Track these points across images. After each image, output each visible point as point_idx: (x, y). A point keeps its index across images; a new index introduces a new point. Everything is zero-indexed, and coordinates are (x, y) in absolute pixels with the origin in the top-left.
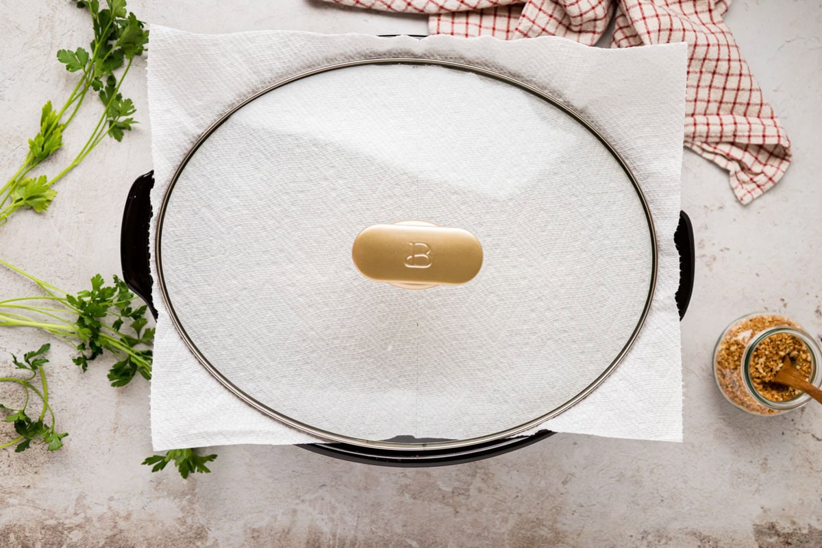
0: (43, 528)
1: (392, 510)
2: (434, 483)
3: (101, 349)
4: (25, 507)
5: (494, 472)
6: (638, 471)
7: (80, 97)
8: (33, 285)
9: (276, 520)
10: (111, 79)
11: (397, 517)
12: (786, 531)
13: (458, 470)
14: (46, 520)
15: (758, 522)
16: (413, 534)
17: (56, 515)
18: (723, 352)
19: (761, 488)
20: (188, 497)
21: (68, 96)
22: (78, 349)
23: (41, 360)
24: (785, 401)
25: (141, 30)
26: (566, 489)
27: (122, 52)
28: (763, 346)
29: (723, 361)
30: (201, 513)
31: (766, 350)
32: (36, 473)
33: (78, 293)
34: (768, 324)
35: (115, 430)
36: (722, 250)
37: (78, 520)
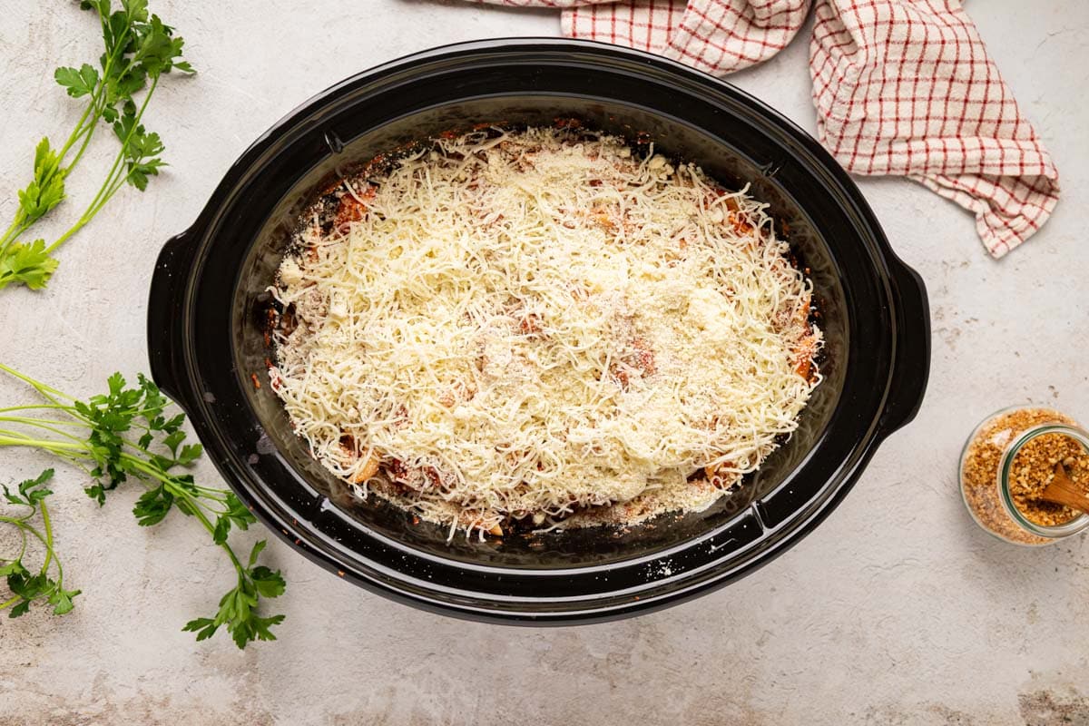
0: (50, 721)
1: (525, 686)
2: (582, 647)
3: (125, 475)
4: (24, 693)
5: (664, 632)
6: (860, 625)
7: (87, 133)
8: (28, 389)
9: (367, 703)
10: (130, 106)
11: (532, 695)
12: (1064, 702)
13: (614, 629)
14: (54, 709)
15: (1024, 692)
16: (555, 719)
17: (67, 703)
18: (973, 460)
19: (1028, 645)
20: (246, 674)
21: (71, 131)
22: (93, 475)
23: (42, 491)
24: (1058, 525)
25: (169, 39)
26: (762, 652)
27: (143, 69)
28: (1027, 451)
29: (972, 473)
30: (265, 696)
31: (1030, 456)
32: (39, 645)
33: (91, 399)
34: (1033, 421)
35: (145, 584)
36: (967, 322)
37: (98, 708)
